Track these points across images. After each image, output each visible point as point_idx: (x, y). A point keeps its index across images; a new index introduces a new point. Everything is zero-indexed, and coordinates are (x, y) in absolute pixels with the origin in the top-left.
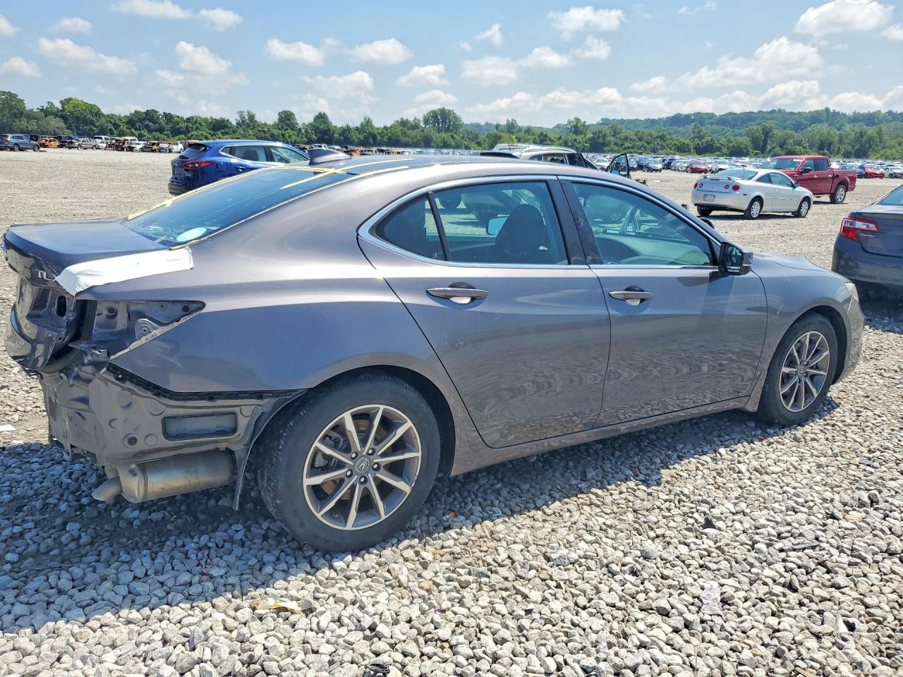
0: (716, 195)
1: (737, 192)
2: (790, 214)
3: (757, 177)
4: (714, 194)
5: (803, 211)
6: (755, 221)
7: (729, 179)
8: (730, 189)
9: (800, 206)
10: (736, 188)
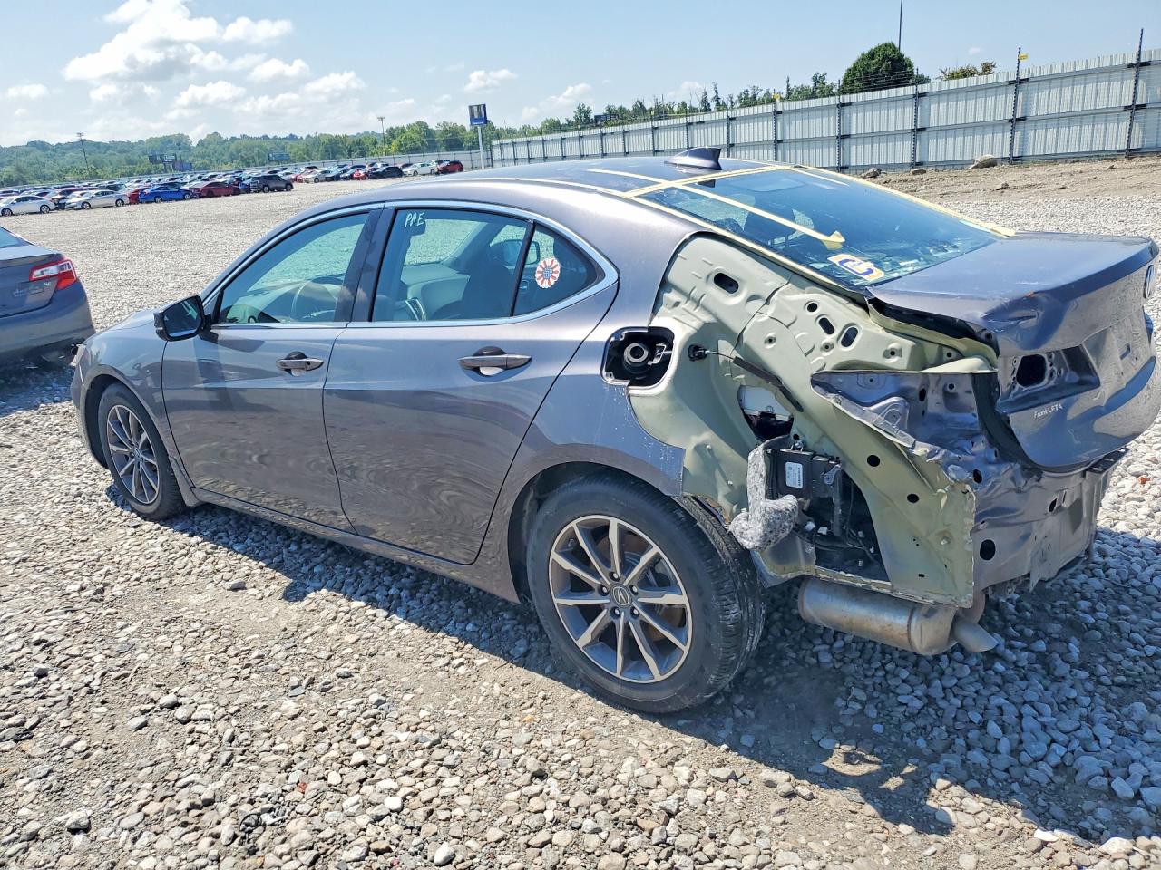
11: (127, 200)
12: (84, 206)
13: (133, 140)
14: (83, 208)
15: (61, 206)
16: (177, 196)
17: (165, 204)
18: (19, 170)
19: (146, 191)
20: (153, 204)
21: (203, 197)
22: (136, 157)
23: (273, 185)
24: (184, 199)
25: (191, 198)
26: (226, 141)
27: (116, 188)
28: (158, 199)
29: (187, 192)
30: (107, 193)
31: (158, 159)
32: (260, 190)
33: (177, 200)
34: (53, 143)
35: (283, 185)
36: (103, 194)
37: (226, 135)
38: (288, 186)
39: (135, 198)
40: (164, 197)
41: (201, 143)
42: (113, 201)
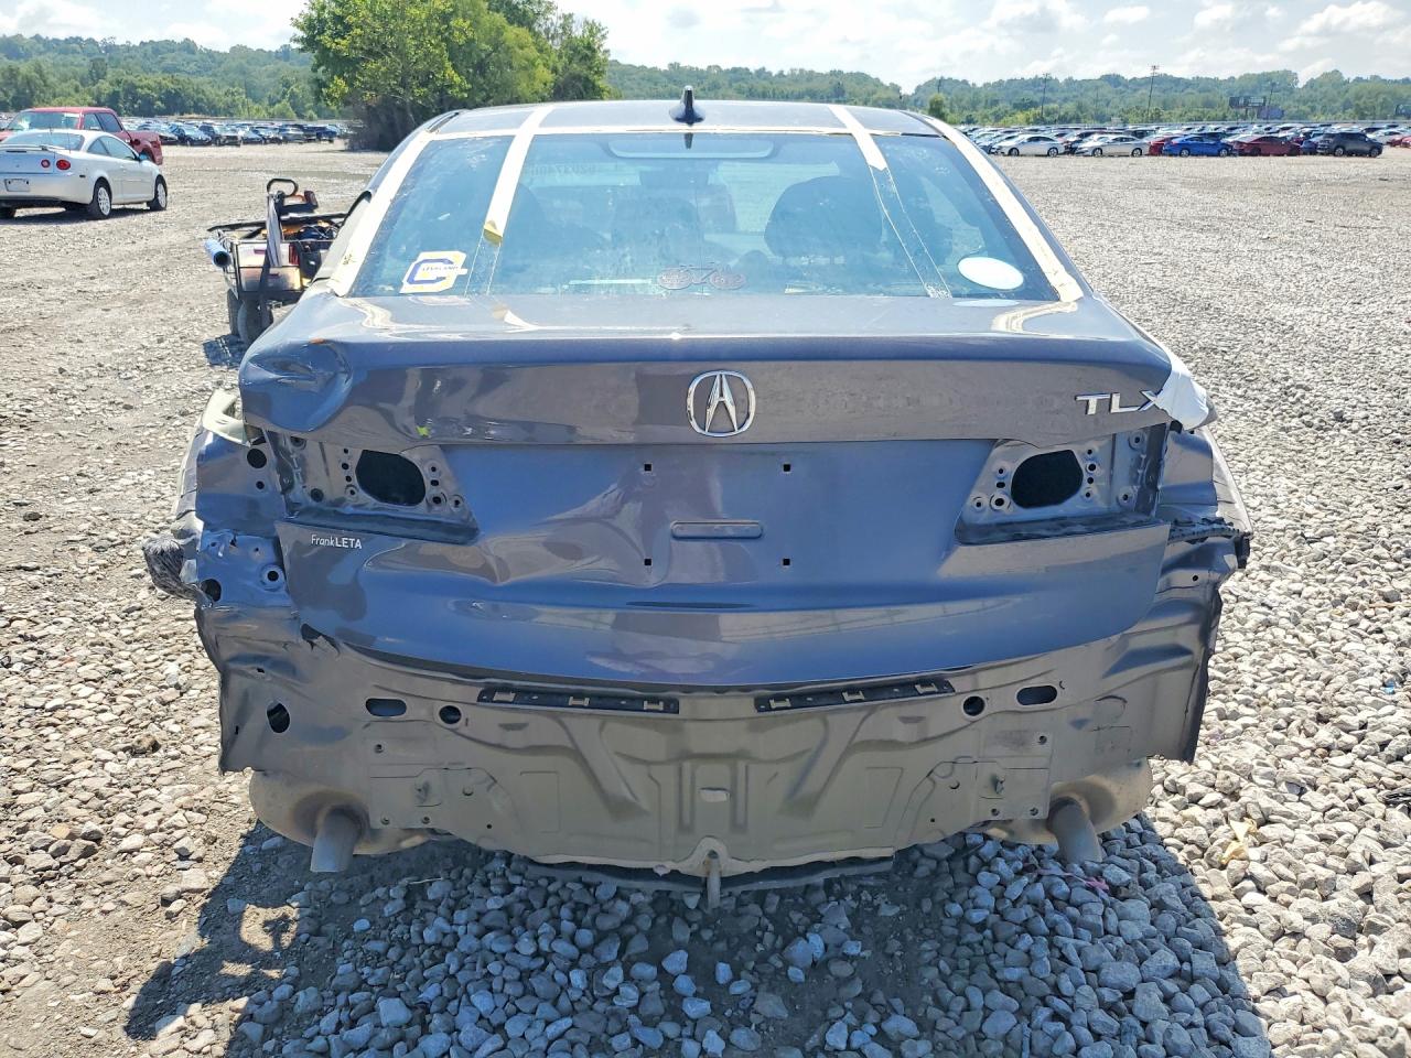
0: (31, 179)
1: (68, 173)
2: (144, 206)
3: (87, 144)
4: (25, 177)
5: (161, 199)
6: (108, 221)
7: (44, 149)
8: (53, 168)
9: (156, 192)
10: (63, 165)
11: (1146, 150)
12: (1097, 152)
13: (1223, 76)
14: (1093, 155)
15: (1071, 150)
16: (1210, 150)
17: (1192, 159)
18: (1080, 107)
19: (1174, 141)
20: (1179, 159)
21: (1245, 155)
22: (1217, 99)
23: (1350, 146)
24: (1218, 155)
25: (1229, 155)
26: (1347, 82)
27: (1141, 134)
28: (1185, 152)
29: (1227, 146)
30: (1127, 139)
31: (1242, 101)
32: (1331, 152)
33: (1209, 155)
34: (1129, 77)
35: (1367, 148)
36: (1121, 140)
37: (1349, 75)
38: (1374, 150)
39: (1157, 150)
40: (1196, 149)
41: (1311, 84)
42: (1129, 150)
